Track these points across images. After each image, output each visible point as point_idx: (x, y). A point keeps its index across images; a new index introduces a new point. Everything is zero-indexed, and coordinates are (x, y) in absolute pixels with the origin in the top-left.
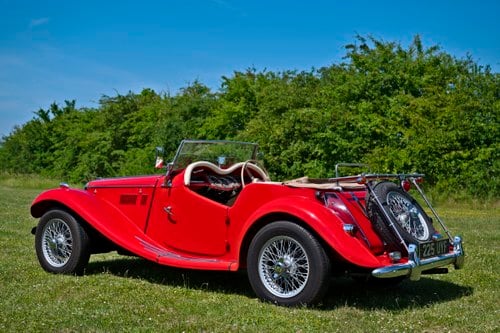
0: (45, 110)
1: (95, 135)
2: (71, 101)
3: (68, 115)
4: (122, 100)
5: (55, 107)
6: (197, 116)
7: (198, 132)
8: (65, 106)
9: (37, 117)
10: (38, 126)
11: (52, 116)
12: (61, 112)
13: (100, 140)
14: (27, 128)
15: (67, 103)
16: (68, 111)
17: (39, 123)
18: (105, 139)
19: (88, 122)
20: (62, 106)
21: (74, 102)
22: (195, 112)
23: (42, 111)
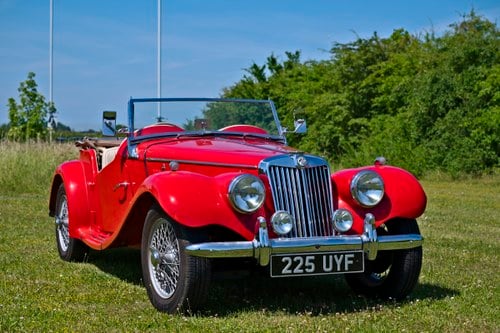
0: (260, 66)
1: (327, 98)
2: (293, 53)
3: (290, 72)
4: (364, 46)
5: (273, 61)
6: (477, 64)
7: (480, 89)
8: (286, 59)
9: (249, 75)
10: (249, 86)
11: (268, 73)
12: (280, 67)
13: (333, 105)
14: (236, 91)
15: (289, 55)
16: (289, 66)
17: (251, 83)
18: (339, 103)
19: (317, 80)
20: (282, 60)
21: (297, 53)
22: (473, 58)
23: (255, 66)
